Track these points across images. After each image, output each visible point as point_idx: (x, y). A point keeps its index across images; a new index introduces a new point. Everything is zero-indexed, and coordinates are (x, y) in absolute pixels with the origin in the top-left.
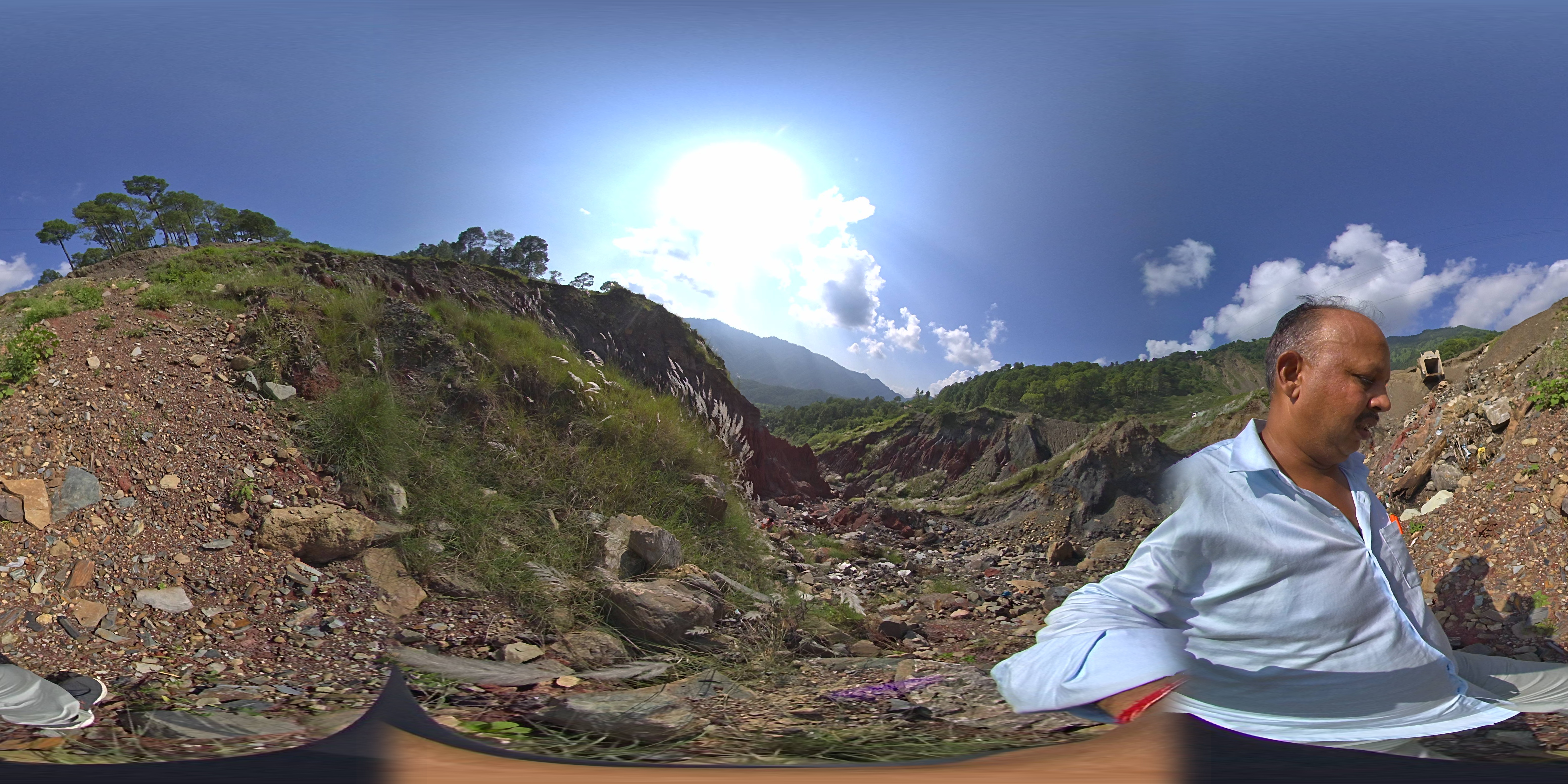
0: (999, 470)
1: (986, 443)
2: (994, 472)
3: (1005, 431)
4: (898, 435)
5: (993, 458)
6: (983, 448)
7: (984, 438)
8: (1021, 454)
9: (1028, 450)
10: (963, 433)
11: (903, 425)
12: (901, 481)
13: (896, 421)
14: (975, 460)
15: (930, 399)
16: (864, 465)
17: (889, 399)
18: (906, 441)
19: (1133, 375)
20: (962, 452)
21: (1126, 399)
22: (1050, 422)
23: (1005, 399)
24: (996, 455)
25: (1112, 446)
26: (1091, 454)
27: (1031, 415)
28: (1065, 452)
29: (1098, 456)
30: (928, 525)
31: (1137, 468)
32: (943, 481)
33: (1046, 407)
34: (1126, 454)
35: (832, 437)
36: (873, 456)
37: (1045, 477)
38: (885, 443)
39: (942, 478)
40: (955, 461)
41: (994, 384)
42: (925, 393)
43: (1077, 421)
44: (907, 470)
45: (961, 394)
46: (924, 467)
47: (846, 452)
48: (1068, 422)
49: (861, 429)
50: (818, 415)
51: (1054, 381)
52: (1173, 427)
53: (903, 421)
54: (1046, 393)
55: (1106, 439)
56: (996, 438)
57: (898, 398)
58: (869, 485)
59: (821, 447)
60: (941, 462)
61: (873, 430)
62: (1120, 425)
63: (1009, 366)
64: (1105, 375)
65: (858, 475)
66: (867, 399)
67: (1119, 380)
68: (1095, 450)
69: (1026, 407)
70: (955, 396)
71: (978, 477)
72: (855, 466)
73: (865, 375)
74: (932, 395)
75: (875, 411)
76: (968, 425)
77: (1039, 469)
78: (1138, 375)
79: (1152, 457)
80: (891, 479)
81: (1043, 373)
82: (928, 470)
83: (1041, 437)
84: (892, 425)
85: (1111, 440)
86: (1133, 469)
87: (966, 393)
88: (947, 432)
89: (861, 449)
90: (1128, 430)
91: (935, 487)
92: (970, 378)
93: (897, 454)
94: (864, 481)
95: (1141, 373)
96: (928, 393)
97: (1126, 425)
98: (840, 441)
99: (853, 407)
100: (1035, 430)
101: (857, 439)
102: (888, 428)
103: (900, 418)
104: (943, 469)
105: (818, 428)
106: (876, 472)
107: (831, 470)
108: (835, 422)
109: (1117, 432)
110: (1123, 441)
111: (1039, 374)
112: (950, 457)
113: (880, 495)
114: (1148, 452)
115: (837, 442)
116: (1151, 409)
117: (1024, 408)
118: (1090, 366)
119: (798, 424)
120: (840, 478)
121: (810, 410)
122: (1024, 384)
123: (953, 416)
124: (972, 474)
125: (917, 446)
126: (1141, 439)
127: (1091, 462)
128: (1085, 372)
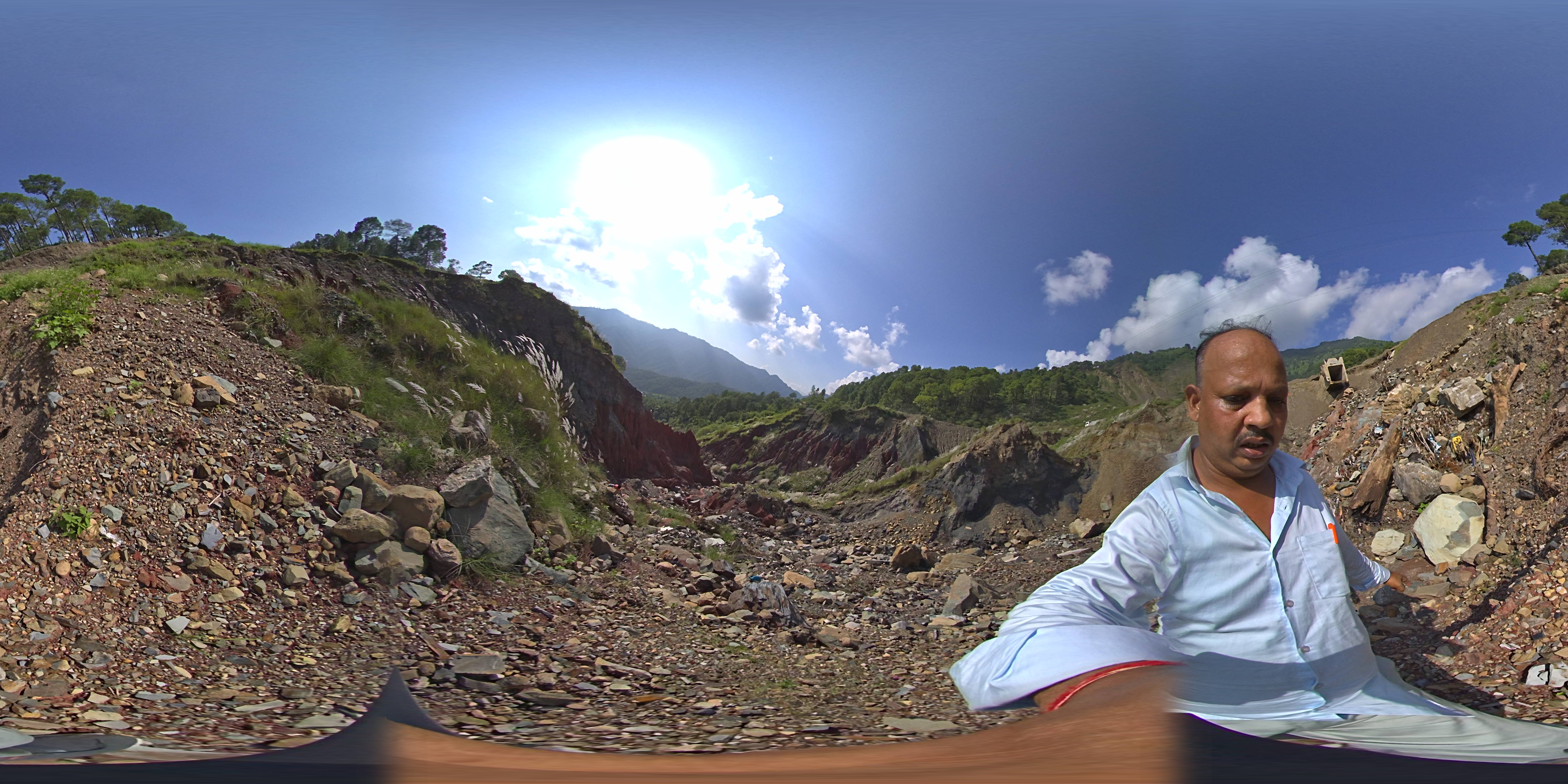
0: (884, 470)
1: (875, 441)
2: (879, 471)
3: (894, 431)
4: (786, 429)
5: (880, 458)
6: (871, 448)
7: (872, 437)
8: (908, 455)
9: (916, 451)
10: (851, 430)
11: (792, 420)
12: (784, 475)
13: (785, 415)
14: (861, 458)
15: (825, 397)
16: (750, 456)
17: (784, 395)
18: (794, 435)
19: (1030, 382)
20: (848, 449)
21: (1023, 406)
22: (940, 425)
23: (899, 400)
24: (883, 455)
25: (994, 449)
26: (970, 457)
27: (922, 417)
28: (946, 454)
29: (978, 459)
30: (792, 516)
31: (1020, 475)
32: (826, 477)
33: (940, 409)
34: (1009, 459)
35: (722, 428)
36: (759, 448)
37: (923, 478)
38: (772, 436)
39: (825, 474)
40: (840, 458)
41: (889, 385)
42: (820, 391)
43: (970, 426)
44: (792, 465)
45: (856, 394)
46: (809, 462)
47: (734, 443)
48: (961, 427)
49: (751, 422)
50: (711, 407)
51: (949, 384)
52: (1067, 436)
53: (792, 416)
54: (940, 396)
55: (989, 442)
56: (884, 438)
57: (794, 394)
58: (752, 477)
59: (709, 437)
60: (827, 458)
61: (763, 423)
62: (1006, 428)
63: (906, 368)
64: (1002, 381)
65: (743, 466)
66: (763, 393)
67: (1015, 387)
68: (975, 453)
69: (920, 409)
70: (850, 395)
71: (862, 475)
72: (741, 457)
73: (764, 371)
74: (828, 393)
75: (770, 406)
76: (857, 423)
77: (918, 470)
78: (1036, 382)
79: (1038, 464)
80: (775, 472)
81: (939, 376)
82: (813, 465)
83: (930, 440)
84: (781, 419)
85: (994, 443)
86: (1015, 475)
87: (861, 392)
88: (835, 429)
89: (748, 441)
90: (1014, 434)
91: (817, 483)
92: (866, 378)
93: (784, 448)
94: (749, 473)
95: (1039, 380)
96: (824, 391)
97: (1012, 429)
98: (729, 432)
99: (747, 401)
100: (924, 432)
101: (745, 431)
102: (777, 422)
103: (789, 413)
104: (828, 465)
105: (711, 419)
106: (761, 464)
107: (717, 460)
108: (728, 415)
109: (1002, 436)
110: (1008, 445)
111: (934, 377)
112: (835, 454)
113: (762, 487)
114: (1034, 459)
115: (725, 432)
116: (1047, 417)
117: (919, 410)
118: (987, 371)
119: (692, 415)
120: (725, 467)
121: (705, 402)
122: (918, 386)
123: (842, 413)
124: (856, 472)
125: (803, 441)
126: (1028, 444)
127: (970, 465)
128: (981, 377)
